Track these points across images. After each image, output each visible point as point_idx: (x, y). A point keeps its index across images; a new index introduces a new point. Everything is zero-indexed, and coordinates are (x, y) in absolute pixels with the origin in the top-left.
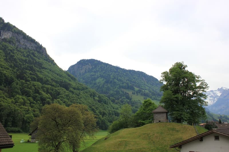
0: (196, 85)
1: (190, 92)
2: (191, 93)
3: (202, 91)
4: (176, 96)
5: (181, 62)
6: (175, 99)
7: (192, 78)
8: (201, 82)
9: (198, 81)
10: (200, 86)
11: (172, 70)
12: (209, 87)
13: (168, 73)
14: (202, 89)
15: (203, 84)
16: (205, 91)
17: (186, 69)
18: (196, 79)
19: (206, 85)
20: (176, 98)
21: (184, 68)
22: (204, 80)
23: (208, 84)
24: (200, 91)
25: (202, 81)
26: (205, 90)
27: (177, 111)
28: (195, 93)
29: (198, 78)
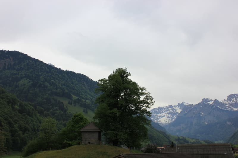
0: (139, 99)
1: (132, 107)
3: (146, 106)
4: (111, 111)
5: (124, 69)
6: (110, 115)
7: (135, 89)
8: (146, 95)
9: (142, 94)
10: (144, 100)
11: (110, 77)
12: (154, 102)
13: (107, 80)
14: (146, 105)
15: (147, 98)
17: (129, 77)
18: (140, 91)
19: (151, 99)
20: (112, 113)
21: (127, 76)
22: (150, 94)
23: (153, 99)
24: (144, 106)
25: (147, 94)
26: (149, 106)
27: (112, 130)
28: (137, 108)
29: (142, 90)
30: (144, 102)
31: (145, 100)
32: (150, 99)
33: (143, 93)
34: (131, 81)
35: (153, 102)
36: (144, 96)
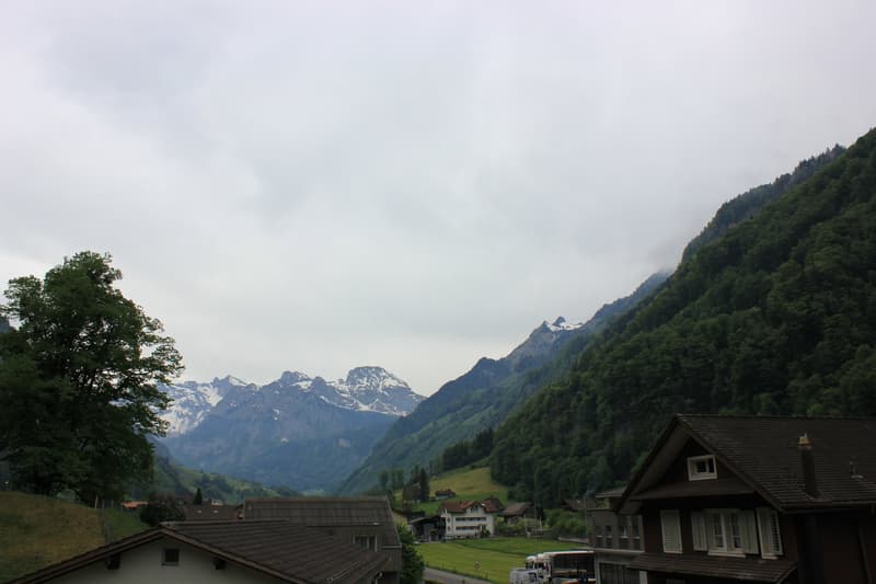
0: (138, 353)
1: (112, 377)
2: (115, 382)
3: (156, 377)
4: (50, 383)
5: (103, 256)
6: (42, 395)
7: (129, 322)
8: (159, 345)
9: (150, 339)
10: (151, 360)
11: (56, 278)
12: (183, 367)
13: (38, 284)
14: (158, 372)
15: (163, 355)
16: (168, 382)
17: (115, 285)
18: (145, 330)
19: (176, 359)
20: (51, 390)
21: (108, 280)
22: (173, 341)
23: (181, 358)
24: (150, 377)
25: (164, 341)
26: (167, 377)
27: (43, 445)
28: (130, 382)
29: (152, 328)
30: (151, 364)
31: (154, 359)
32: (173, 357)
33: (154, 337)
34: (121, 297)
35: (180, 368)
36: (155, 347)
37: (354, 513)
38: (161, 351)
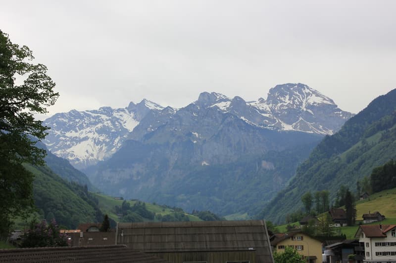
0: (11, 82)
3: (29, 106)
8: (31, 73)
9: (21, 67)
10: (24, 88)
12: (57, 94)
14: (31, 101)
15: (36, 82)
18: (14, 58)
19: (49, 86)
22: (45, 68)
23: (54, 85)
24: (23, 106)
25: (35, 68)
26: (41, 105)
28: (4, 111)
29: (21, 54)
30: (27, 93)
31: (27, 88)
32: (46, 84)
33: (24, 65)
35: (54, 95)
36: (27, 75)
37: (228, 238)
38: (34, 79)
